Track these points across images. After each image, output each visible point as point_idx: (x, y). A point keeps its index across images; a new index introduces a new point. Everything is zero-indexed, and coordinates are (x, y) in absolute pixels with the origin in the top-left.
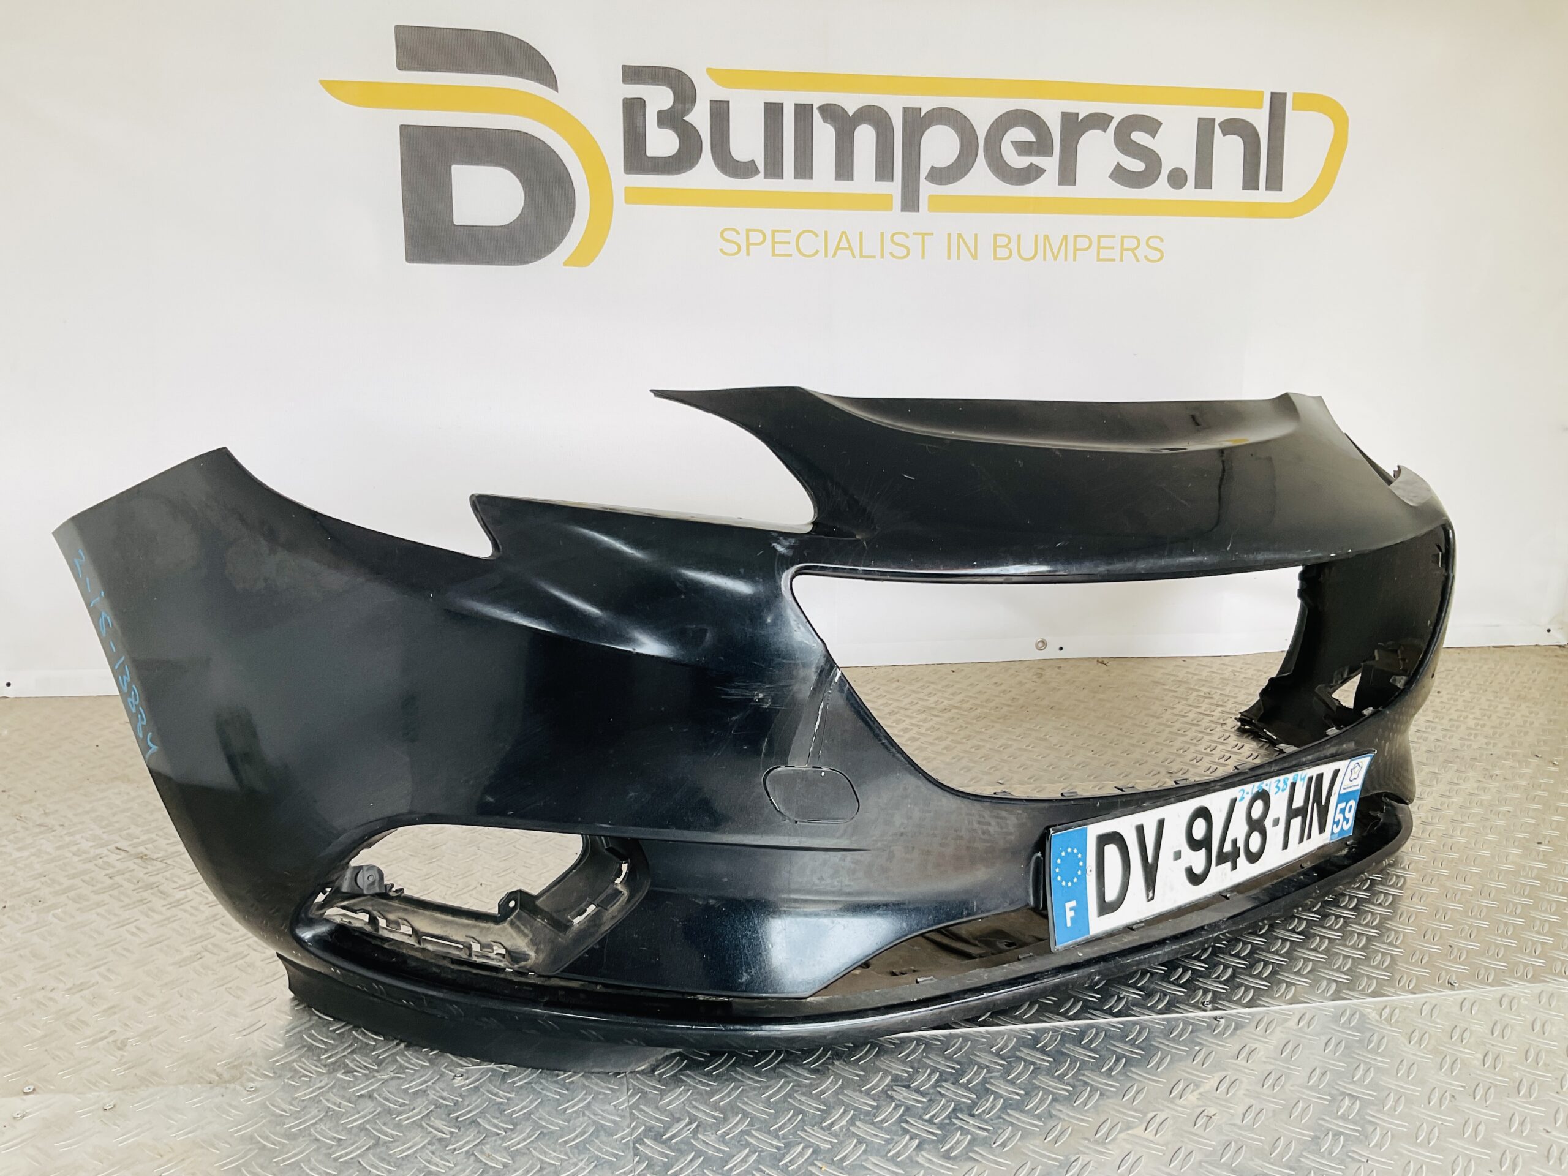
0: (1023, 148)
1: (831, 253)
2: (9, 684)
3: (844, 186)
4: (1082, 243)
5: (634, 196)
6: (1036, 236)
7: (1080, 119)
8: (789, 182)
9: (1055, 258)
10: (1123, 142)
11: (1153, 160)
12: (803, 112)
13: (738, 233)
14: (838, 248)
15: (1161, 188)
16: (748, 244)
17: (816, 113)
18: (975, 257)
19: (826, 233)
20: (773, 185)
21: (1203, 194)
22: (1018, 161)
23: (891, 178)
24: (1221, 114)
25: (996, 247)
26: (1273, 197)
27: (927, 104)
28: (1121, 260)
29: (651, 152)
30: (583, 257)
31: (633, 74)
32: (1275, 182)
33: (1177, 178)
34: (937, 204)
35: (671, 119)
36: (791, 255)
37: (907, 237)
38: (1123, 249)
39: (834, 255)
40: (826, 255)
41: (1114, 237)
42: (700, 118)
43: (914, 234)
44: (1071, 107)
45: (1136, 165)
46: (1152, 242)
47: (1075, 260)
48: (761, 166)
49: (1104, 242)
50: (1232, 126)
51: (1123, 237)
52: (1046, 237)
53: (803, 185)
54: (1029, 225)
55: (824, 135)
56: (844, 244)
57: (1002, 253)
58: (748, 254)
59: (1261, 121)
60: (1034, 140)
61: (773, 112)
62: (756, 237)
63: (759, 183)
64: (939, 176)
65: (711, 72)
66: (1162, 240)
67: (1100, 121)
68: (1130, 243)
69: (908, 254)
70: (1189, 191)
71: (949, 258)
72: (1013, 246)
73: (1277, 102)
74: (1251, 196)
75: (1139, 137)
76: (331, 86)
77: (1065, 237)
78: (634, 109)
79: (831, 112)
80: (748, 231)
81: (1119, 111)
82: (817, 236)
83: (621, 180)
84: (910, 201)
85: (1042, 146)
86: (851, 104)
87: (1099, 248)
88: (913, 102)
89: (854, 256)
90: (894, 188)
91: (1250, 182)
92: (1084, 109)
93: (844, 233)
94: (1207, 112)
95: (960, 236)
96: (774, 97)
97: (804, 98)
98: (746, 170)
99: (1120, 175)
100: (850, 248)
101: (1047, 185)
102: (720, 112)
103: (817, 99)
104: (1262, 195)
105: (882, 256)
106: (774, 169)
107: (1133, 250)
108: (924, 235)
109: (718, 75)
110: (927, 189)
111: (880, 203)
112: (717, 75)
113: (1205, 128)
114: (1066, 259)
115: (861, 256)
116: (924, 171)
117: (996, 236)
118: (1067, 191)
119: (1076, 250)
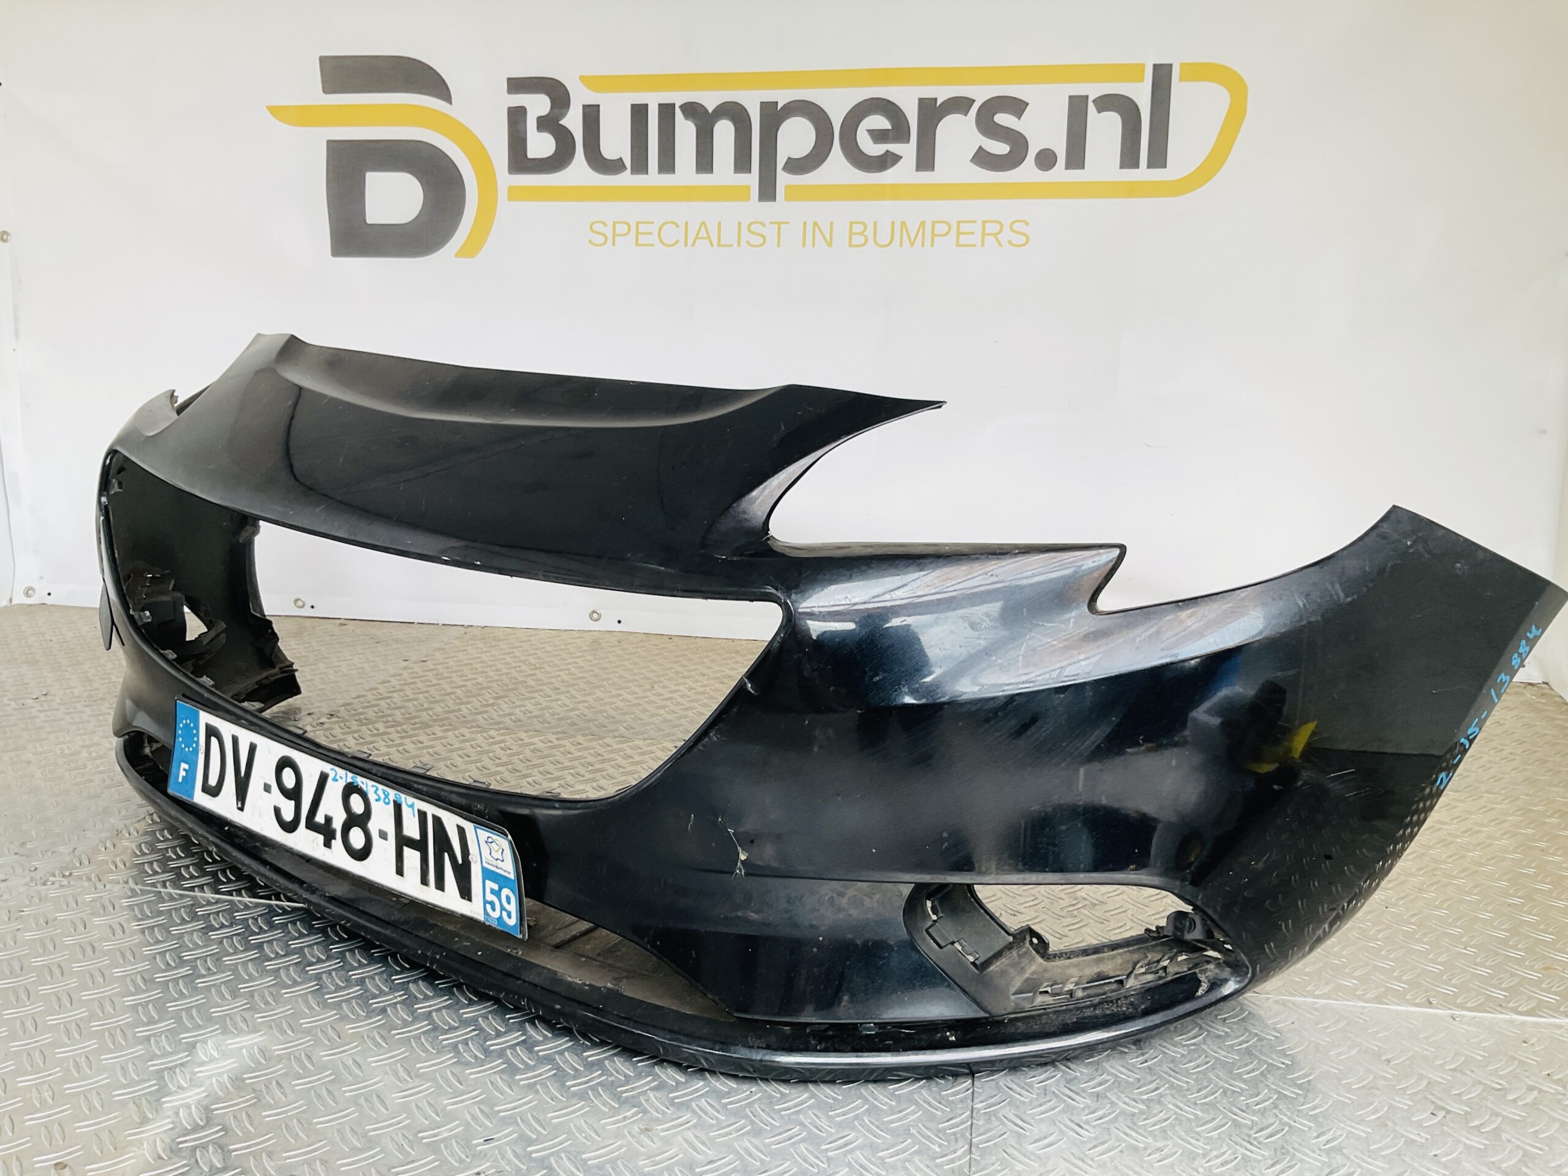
0: (879, 136)
1: (690, 242)
2: (49, 594)
3: (705, 179)
4: (941, 229)
5: (515, 194)
6: (893, 223)
7: (938, 104)
8: (653, 177)
9: (912, 245)
10: (986, 125)
11: (1018, 143)
12: (667, 111)
13: (606, 225)
14: (697, 237)
15: (1027, 171)
16: (614, 235)
17: (678, 112)
18: (830, 245)
19: (687, 223)
20: (639, 180)
21: (1075, 175)
22: (873, 149)
23: (749, 171)
24: (1094, 91)
25: (851, 234)
26: (1157, 174)
27: (782, 97)
28: (983, 245)
29: (531, 154)
30: (470, 250)
31: (517, 85)
32: (1158, 159)
33: (1046, 160)
34: (795, 194)
35: (548, 123)
36: (653, 245)
37: (764, 226)
38: (984, 234)
39: (693, 245)
40: (686, 245)
41: (975, 222)
42: (573, 121)
43: (771, 223)
44: (928, 92)
45: (1000, 148)
46: (1016, 226)
47: (932, 245)
48: (628, 162)
49: (964, 227)
50: (1106, 103)
51: (984, 222)
52: (903, 223)
53: (667, 179)
54: (886, 212)
55: (686, 131)
56: (703, 233)
57: (858, 240)
58: (614, 244)
59: (1142, 95)
60: (890, 128)
61: (639, 113)
62: (621, 229)
63: (626, 178)
64: (796, 166)
65: (582, 78)
66: (1027, 224)
67: (960, 105)
68: (992, 228)
69: (764, 241)
70: (1059, 172)
71: (804, 245)
72: (869, 232)
73: (1162, 76)
74: (1130, 175)
75: (1003, 119)
76: (275, 111)
77: (923, 223)
78: (517, 116)
79: (692, 110)
80: (615, 223)
81: (981, 94)
82: (678, 226)
83: (506, 179)
84: (768, 191)
85: (899, 132)
86: (710, 101)
87: (959, 233)
88: (769, 96)
89: (712, 245)
90: (752, 179)
91: (1129, 159)
92: (942, 94)
93: (703, 223)
94: (1079, 90)
95: (815, 224)
96: (640, 98)
97: (667, 98)
98: (613, 167)
99: (982, 159)
100: (709, 237)
101: (905, 171)
102: (592, 115)
103: (678, 98)
104: (1143, 173)
105: (739, 245)
106: (640, 165)
107: (995, 235)
108: (780, 223)
109: (589, 81)
110: (783, 179)
111: (738, 194)
112: (586, 80)
113: (1077, 107)
114: (923, 245)
115: (719, 245)
116: (781, 162)
117: (851, 223)
118: (925, 177)
119: (934, 235)
